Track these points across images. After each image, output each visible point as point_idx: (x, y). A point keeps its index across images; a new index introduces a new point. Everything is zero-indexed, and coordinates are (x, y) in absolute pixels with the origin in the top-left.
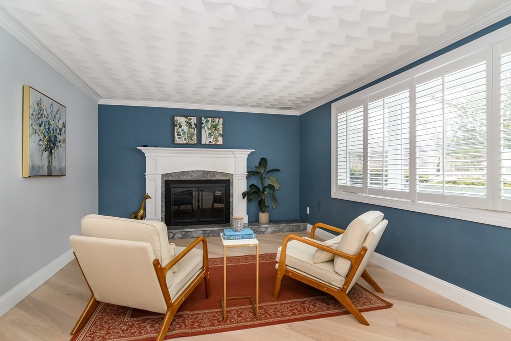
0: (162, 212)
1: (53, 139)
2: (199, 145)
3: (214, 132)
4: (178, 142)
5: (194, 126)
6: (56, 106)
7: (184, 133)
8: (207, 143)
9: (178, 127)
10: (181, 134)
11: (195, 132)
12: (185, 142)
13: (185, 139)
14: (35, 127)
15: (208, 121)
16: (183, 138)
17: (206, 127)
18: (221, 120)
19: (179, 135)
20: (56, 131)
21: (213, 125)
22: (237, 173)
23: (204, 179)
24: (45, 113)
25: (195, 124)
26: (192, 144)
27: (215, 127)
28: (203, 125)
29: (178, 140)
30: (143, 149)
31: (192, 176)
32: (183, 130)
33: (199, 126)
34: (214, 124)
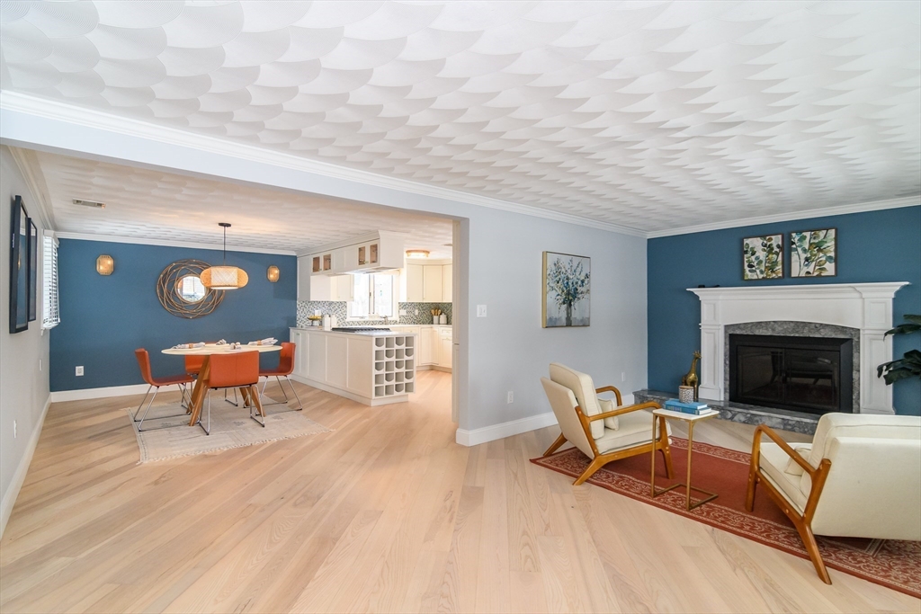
0: (725, 379)
1: (572, 292)
2: (787, 279)
3: (815, 255)
4: (750, 277)
5: (776, 249)
6: (576, 261)
7: (760, 262)
8: (803, 274)
9: (749, 255)
10: (755, 264)
11: (780, 259)
12: (761, 276)
13: (762, 272)
14: (552, 285)
15: (805, 237)
16: (758, 271)
17: (799, 249)
18: (832, 232)
19: (751, 266)
20: (577, 283)
21: (814, 243)
22: (866, 327)
23: (797, 335)
24: (563, 270)
25: (778, 246)
26: (773, 278)
27: (819, 247)
28: (794, 246)
29: (750, 274)
30: (696, 291)
31: (773, 330)
32: (757, 258)
33: (787, 248)
34: (816, 241)
